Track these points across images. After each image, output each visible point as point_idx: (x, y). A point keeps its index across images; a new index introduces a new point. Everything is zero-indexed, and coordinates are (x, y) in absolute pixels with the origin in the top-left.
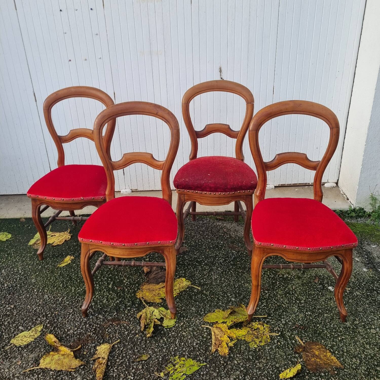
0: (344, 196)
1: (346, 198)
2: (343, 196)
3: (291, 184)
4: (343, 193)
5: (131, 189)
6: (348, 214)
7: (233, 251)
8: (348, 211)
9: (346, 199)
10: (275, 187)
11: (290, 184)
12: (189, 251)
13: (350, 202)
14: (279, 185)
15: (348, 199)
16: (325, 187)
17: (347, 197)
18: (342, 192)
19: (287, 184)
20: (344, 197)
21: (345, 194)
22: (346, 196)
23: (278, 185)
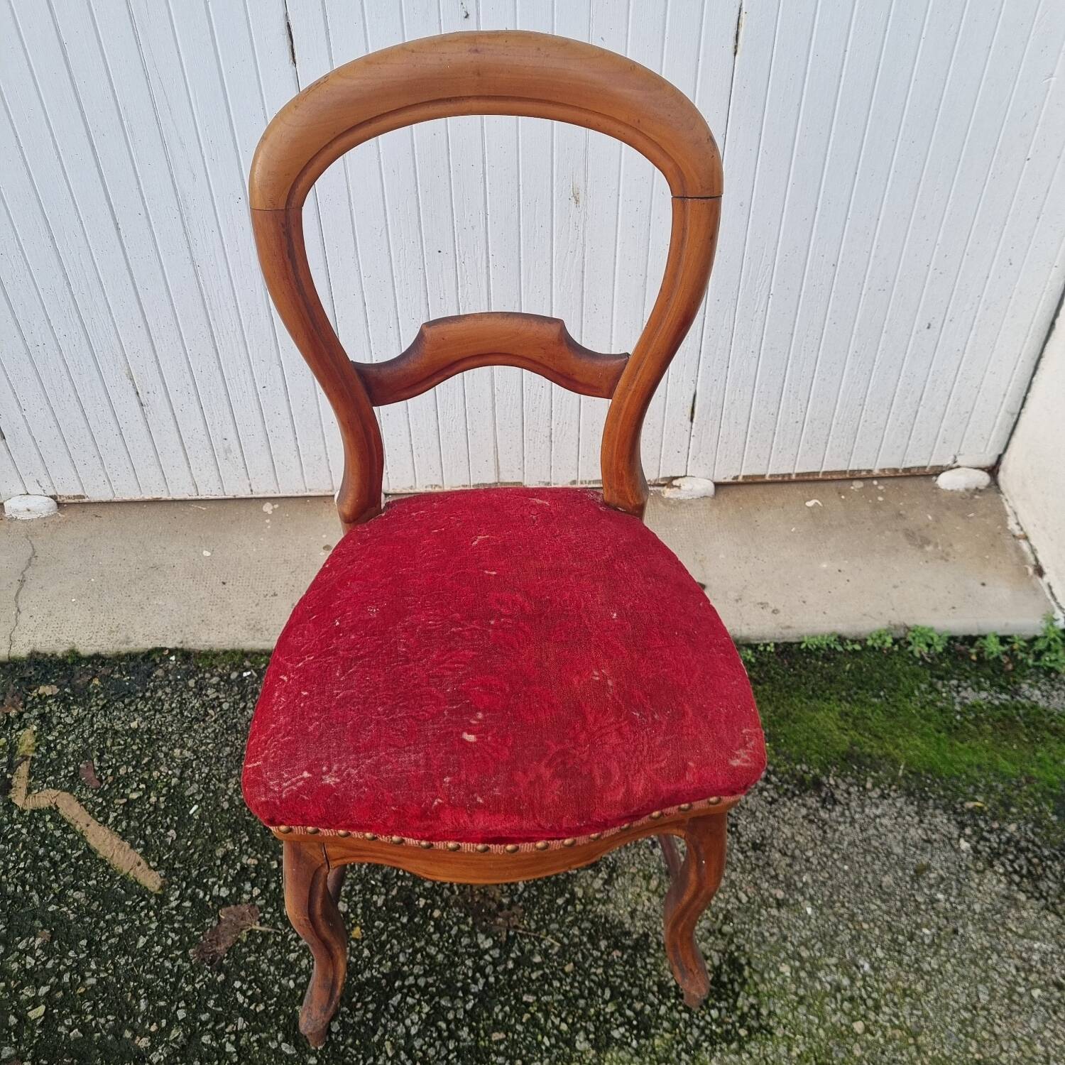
0: (1024, 545)
1: (1031, 559)
2: (1018, 549)
3: (790, 475)
4: (1018, 533)
5: (54, 497)
6: (1039, 655)
7: (481, 937)
8: (1036, 639)
9: (1031, 571)
10: (718, 485)
11: (783, 476)
12: (265, 936)
13: (1047, 591)
14: (736, 477)
15: (1040, 571)
16: (937, 488)
17: (1036, 560)
18: (1012, 525)
19: (771, 476)
20: (1023, 559)
21: (1026, 538)
22: (1033, 551)
23: (729, 480)
